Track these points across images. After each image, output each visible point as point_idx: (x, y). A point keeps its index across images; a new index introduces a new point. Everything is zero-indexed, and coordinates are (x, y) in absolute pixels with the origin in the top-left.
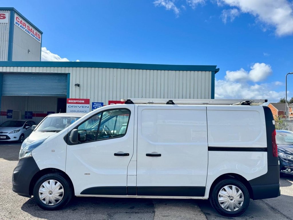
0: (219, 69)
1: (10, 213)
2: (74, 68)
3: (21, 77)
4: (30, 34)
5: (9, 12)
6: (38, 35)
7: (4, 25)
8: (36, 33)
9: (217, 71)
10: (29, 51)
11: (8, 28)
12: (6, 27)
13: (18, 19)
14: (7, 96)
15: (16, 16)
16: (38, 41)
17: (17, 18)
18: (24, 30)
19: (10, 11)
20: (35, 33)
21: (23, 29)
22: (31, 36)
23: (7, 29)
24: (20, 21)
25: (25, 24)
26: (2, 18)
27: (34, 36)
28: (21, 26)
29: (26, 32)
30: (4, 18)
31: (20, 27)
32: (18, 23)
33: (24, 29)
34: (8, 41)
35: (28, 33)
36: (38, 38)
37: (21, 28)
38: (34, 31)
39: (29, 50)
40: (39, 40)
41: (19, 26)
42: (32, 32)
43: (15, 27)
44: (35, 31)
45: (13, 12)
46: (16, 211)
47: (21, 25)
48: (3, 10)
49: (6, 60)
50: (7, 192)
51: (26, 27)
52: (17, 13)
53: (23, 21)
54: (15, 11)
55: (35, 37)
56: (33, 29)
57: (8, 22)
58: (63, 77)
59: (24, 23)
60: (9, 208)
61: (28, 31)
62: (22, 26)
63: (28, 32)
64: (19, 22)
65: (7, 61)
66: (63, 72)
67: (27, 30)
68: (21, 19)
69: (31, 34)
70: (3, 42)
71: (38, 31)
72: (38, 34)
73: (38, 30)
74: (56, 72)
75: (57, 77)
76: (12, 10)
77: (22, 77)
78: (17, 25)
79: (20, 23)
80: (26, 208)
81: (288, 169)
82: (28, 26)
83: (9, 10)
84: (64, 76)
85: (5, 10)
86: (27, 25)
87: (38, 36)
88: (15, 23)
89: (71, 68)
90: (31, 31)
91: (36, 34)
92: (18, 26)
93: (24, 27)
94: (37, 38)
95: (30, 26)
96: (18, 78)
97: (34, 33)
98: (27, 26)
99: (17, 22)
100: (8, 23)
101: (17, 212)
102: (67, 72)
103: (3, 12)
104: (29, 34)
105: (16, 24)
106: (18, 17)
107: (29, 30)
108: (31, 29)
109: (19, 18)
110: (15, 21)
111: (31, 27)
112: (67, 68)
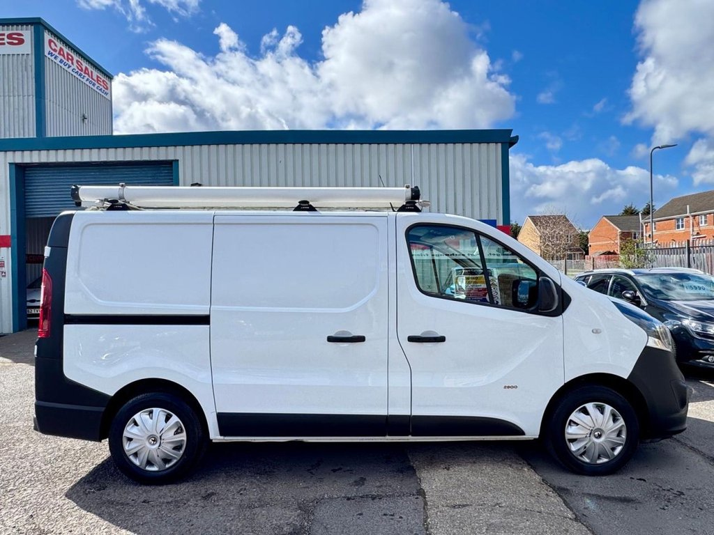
0: (517, 138)
1: (32, 516)
2: (188, 148)
3: (66, 172)
4: (84, 81)
5: (31, 28)
6: (103, 81)
7: (22, 59)
8: (98, 77)
9: (513, 142)
10: (84, 118)
11: (31, 66)
12: (26, 63)
13: (52, 44)
14: (38, 218)
15: (47, 37)
16: (105, 96)
17: (50, 41)
18: (70, 70)
19: (33, 27)
20: (95, 77)
21: (66, 68)
22: (87, 83)
23: (29, 69)
24: (58, 49)
25: (72, 56)
26: (16, 42)
27: (94, 85)
28: (61, 61)
29: (75, 75)
30: (21, 42)
31: (59, 64)
32: (54, 53)
33: (69, 67)
34: (34, 94)
35: (79, 77)
36: (103, 89)
37: (62, 65)
38: (92, 72)
39: (84, 116)
40: (106, 94)
41: (57, 61)
42: (88, 74)
43: (47, 62)
44: (95, 73)
45: (41, 27)
46: (47, 511)
47: (61, 57)
48: (17, 24)
49: (32, 134)
50: (31, 452)
51: (72, 63)
52: (49, 31)
53: (66, 50)
54: (44, 26)
55: (96, 86)
56: (90, 69)
57: (30, 53)
58: (164, 170)
59: (68, 54)
60: (29, 502)
61: (80, 72)
62: (65, 61)
63: (80, 75)
64: (55, 50)
65: (35, 137)
66: (162, 158)
67: (77, 70)
68: (60, 45)
69: (87, 80)
70: (23, 99)
71: (103, 73)
72: (103, 78)
73: (101, 71)
74: (146, 158)
75: (149, 170)
76: (38, 25)
77: (69, 172)
78: (52, 58)
79: (59, 53)
80: (79, 496)
81: (707, 357)
82: (77, 61)
83: (32, 24)
84: (165, 167)
85: (22, 24)
86: (76, 58)
87: (102, 83)
88: (46, 54)
89: (180, 149)
90: (85, 73)
91: (98, 80)
92: (54, 60)
93: (70, 63)
94: (101, 90)
95: (82, 62)
96: (61, 176)
97: (92, 78)
98: (75, 61)
99: (52, 51)
100: (32, 53)
101: (51, 512)
102: (171, 158)
103: (17, 30)
104: (81, 79)
105: (49, 56)
106: (53, 39)
107: (82, 70)
108: (86, 68)
109: (55, 41)
110: (47, 49)
111: (85, 65)
112: (171, 149)
